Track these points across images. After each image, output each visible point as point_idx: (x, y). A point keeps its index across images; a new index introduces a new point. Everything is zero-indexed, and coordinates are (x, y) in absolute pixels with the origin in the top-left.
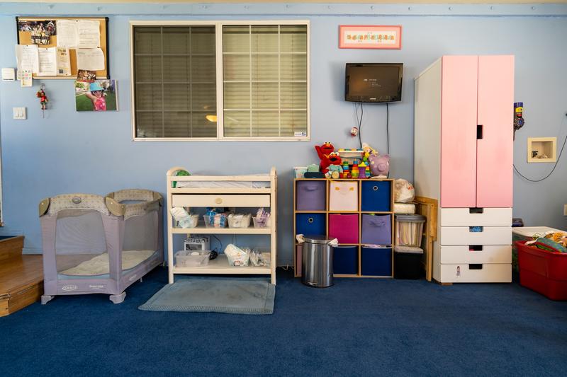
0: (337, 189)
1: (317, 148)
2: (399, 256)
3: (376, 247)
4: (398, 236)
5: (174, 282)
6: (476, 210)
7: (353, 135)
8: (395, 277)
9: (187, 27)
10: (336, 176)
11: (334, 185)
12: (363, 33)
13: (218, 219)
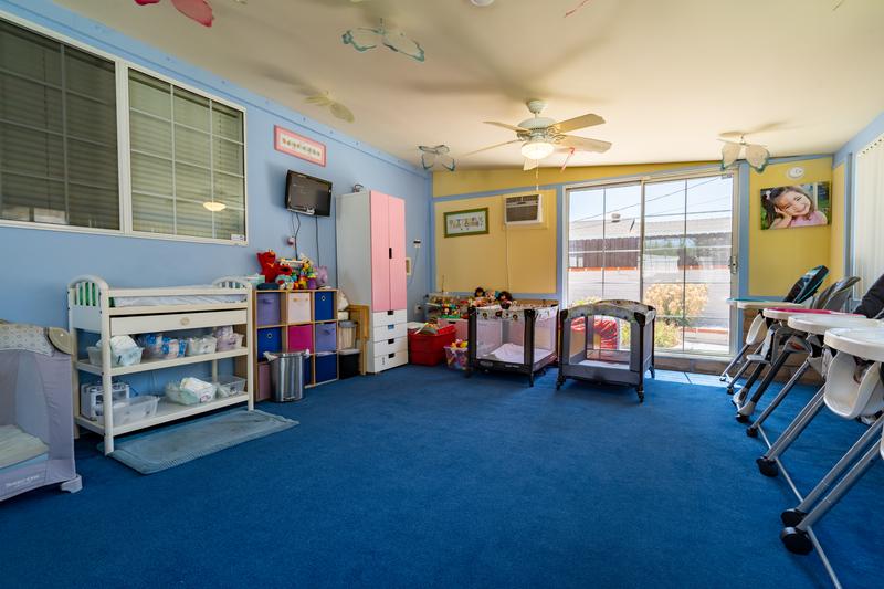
0: (295, 300)
1: (259, 254)
2: (343, 358)
3: (327, 353)
4: (340, 340)
5: (115, 448)
6: (390, 313)
7: (291, 244)
8: (340, 378)
9: (58, 43)
10: (290, 288)
11: (291, 297)
12: (297, 142)
13: (174, 346)
